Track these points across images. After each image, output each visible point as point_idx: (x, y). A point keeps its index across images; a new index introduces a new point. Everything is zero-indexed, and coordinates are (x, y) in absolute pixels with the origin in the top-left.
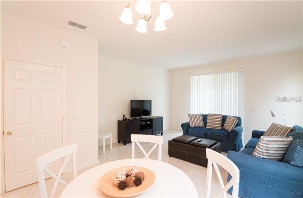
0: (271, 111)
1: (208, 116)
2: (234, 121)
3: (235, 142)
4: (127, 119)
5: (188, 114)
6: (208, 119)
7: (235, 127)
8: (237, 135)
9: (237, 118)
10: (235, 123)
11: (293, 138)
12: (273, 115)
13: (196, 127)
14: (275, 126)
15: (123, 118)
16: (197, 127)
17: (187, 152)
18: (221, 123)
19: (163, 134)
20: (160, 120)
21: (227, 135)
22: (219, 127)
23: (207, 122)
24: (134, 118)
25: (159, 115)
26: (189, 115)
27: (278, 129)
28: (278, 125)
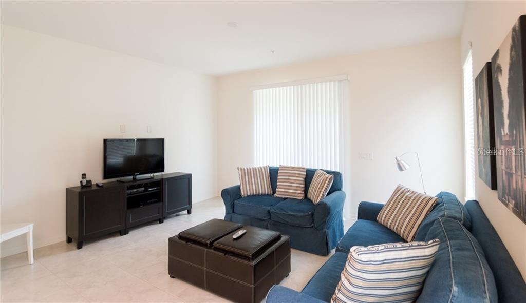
0: (396, 159)
1: (279, 172)
2: (326, 181)
3: (325, 230)
4: (94, 183)
5: (238, 169)
6: (278, 178)
7: (328, 194)
8: (329, 213)
9: (330, 176)
10: (327, 187)
11: (438, 246)
12: (400, 168)
13: (253, 195)
14: (401, 193)
15: (81, 182)
16: (256, 195)
17: (205, 269)
18: (303, 186)
19: (192, 210)
20: (185, 181)
21: (310, 213)
22: (299, 193)
23: (278, 184)
24: (117, 181)
25: (184, 170)
26: (241, 169)
27: (407, 200)
28: (409, 191)
